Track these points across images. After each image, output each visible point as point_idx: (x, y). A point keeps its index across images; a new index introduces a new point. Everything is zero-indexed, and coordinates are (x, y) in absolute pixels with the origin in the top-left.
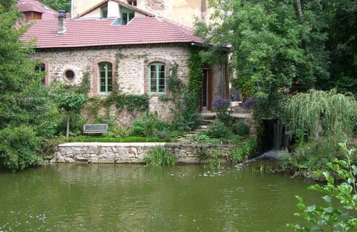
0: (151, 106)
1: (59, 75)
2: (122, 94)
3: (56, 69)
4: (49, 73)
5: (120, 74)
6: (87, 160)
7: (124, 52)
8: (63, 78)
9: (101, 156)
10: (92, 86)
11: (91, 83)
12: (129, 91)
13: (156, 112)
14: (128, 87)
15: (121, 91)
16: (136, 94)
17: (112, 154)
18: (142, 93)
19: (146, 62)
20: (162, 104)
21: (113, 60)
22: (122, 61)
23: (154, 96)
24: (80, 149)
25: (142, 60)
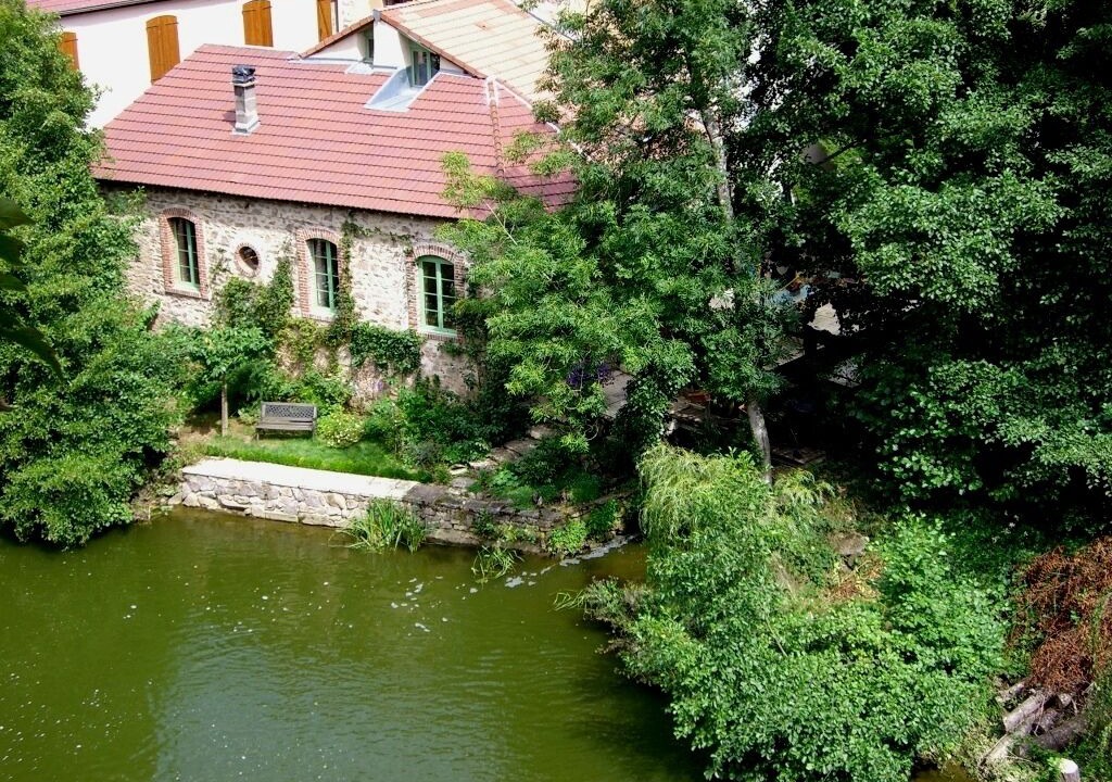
0: (424, 360)
1: (226, 255)
2: (362, 321)
3: (219, 239)
4: (206, 246)
5: (354, 275)
6: (243, 509)
7: (359, 221)
8: (236, 263)
9: (270, 504)
10: (296, 294)
11: (295, 283)
12: (376, 317)
13: (437, 379)
14: (374, 307)
15: (359, 315)
16: (392, 327)
17: (293, 503)
18: (404, 328)
19: (409, 253)
20: (448, 359)
21: (336, 237)
22: (357, 243)
23: (430, 337)
24: (226, 483)
25: (400, 249)
